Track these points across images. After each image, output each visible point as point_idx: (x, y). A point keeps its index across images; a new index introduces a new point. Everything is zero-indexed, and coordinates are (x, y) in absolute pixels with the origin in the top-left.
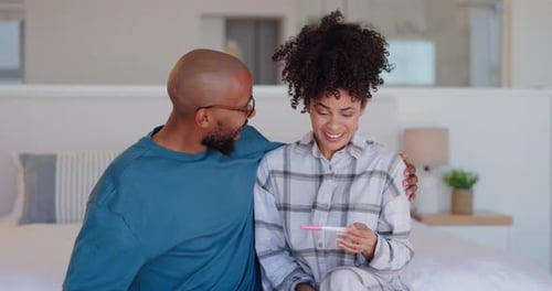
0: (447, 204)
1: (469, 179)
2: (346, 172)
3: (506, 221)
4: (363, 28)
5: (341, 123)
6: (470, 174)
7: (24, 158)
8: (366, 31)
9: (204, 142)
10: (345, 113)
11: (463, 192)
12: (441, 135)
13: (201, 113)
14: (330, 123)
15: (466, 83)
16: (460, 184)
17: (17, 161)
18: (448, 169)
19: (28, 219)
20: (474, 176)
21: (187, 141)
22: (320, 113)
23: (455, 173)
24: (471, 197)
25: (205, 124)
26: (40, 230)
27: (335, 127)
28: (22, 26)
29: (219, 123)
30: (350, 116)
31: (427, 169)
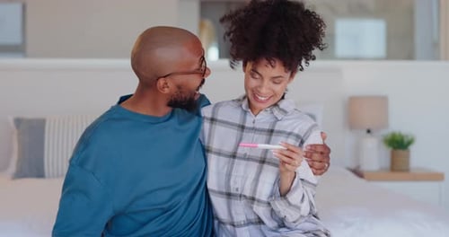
0: (386, 162)
1: (406, 140)
2: (267, 127)
3: (437, 177)
4: (306, 8)
5: (270, 89)
6: (407, 136)
7: (18, 122)
8: (308, 11)
9: (169, 105)
10: (275, 80)
11: (401, 152)
12: (382, 101)
13: (161, 82)
14: (260, 87)
15: (410, 56)
16: (398, 144)
17: (12, 124)
18: (387, 132)
19: (20, 174)
20: (410, 138)
21: (155, 106)
22: (253, 77)
23: (394, 135)
24: (408, 156)
25: (167, 90)
26: (31, 183)
27: (264, 90)
28: (24, 8)
29: (179, 87)
30: (279, 83)
31: (369, 131)
